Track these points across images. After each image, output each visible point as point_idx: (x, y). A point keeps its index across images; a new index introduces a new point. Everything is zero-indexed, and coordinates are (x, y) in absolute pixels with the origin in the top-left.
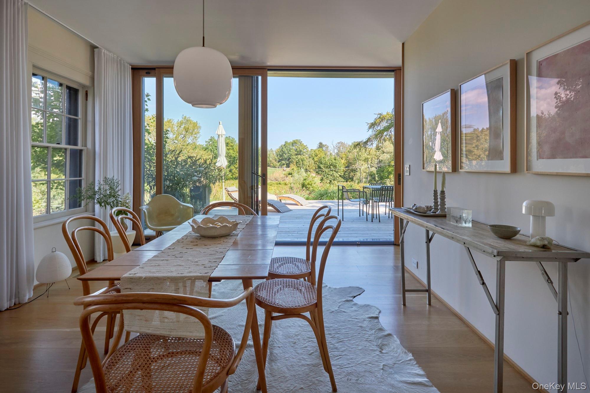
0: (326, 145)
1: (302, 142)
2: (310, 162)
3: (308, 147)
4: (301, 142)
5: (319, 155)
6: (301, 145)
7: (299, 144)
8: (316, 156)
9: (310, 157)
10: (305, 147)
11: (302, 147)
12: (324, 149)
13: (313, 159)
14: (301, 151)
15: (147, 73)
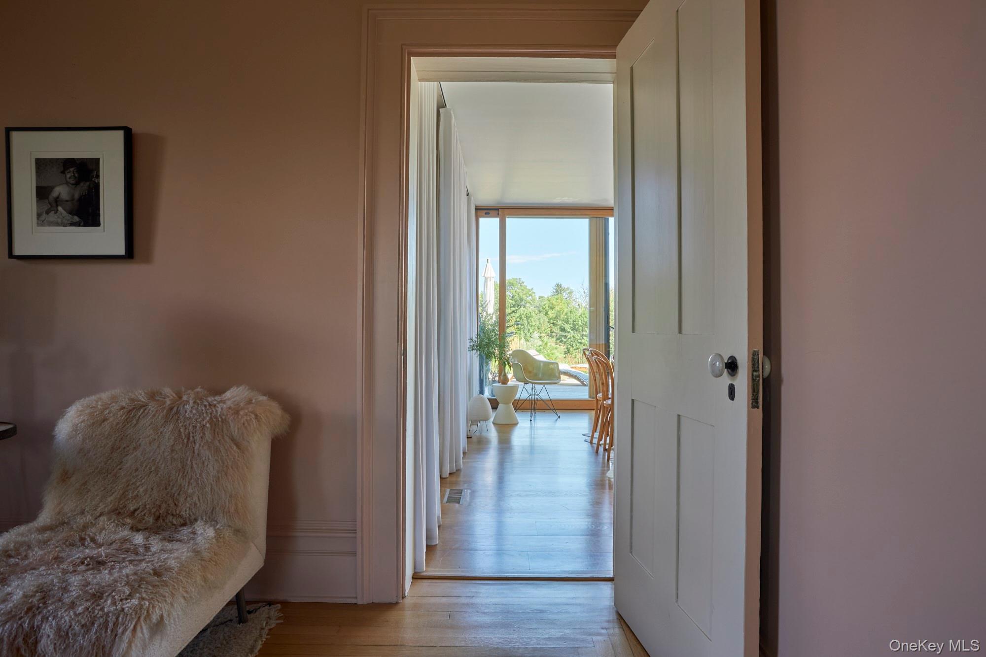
0: (568, 289)
1: (523, 283)
2: (541, 319)
3: (534, 293)
4: (521, 284)
5: (557, 308)
6: (523, 289)
7: (519, 286)
8: (552, 308)
9: (540, 311)
10: (530, 293)
11: (524, 292)
12: (565, 295)
13: (547, 313)
14: (521, 299)
15: (486, 213)
